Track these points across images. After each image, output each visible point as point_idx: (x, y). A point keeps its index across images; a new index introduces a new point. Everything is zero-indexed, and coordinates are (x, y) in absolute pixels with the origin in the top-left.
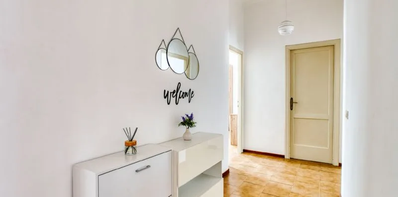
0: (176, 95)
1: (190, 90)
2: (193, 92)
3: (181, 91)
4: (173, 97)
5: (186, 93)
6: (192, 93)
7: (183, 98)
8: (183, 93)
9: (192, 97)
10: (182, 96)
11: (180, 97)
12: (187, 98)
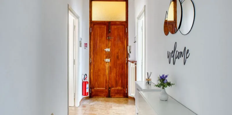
0: (174, 56)
1: (185, 48)
2: (188, 50)
3: (177, 51)
4: (172, 57)
5: (181, 53)
6: (187, 53)
7: (179, 58)
8: (179, 53)
9: (187, 58)
10: (178, 56)
11: (176, 58)
12: (182, 59)
